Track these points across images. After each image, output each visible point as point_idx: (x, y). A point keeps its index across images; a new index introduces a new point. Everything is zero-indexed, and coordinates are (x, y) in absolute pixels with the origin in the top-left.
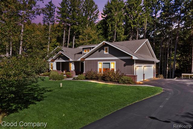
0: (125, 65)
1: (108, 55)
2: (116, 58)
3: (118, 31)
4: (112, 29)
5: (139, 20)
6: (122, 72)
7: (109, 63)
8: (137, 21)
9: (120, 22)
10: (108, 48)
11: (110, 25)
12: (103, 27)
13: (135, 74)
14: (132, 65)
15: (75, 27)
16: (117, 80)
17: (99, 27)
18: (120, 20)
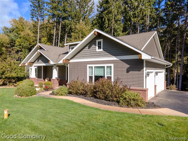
0: (128, 71)
1: (103, 54)
2: (114, 58)
3: (115, 26)
4: (108, 24)
5: (141, 11)
6: (124, 83)
7: (104, 67)
8: (138, 12)
9: (118, 15)
10: (101, 40)
11: (106, 19)
12: (99, 23)
13: (145, 87)
14: (139, 71)
15: (67, 21)
16: (116, 97)
17: (94, 22)
18: (118, 12)
